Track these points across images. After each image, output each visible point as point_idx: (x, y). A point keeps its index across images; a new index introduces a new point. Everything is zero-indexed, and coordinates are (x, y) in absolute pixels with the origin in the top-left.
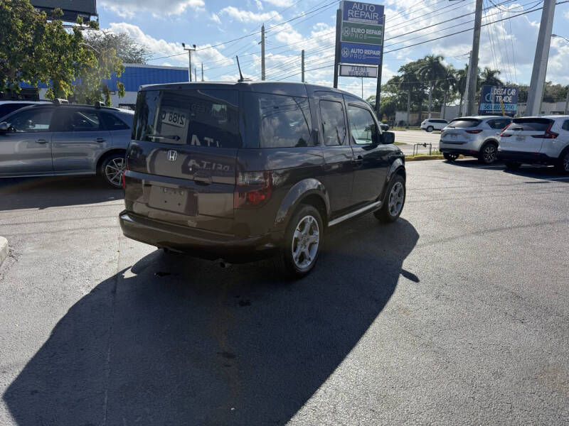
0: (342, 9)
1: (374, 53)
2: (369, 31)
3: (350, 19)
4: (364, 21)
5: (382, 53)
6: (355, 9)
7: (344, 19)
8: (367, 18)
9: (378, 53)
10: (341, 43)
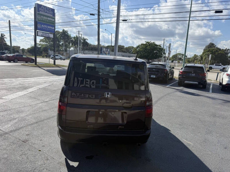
0: (37, 7)
1: (52, 28)
2: (49, 19)
3: (40, 12)
4: (47, 14)
5: (55, 28)
6: (42, 8)
7: (38, 12)
8: (48, 13)
9: (53, 28)
10: (37, 22)
